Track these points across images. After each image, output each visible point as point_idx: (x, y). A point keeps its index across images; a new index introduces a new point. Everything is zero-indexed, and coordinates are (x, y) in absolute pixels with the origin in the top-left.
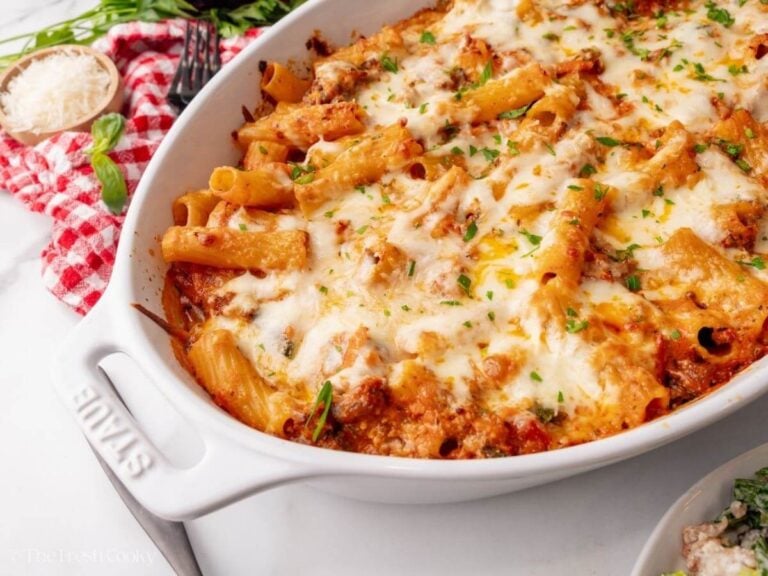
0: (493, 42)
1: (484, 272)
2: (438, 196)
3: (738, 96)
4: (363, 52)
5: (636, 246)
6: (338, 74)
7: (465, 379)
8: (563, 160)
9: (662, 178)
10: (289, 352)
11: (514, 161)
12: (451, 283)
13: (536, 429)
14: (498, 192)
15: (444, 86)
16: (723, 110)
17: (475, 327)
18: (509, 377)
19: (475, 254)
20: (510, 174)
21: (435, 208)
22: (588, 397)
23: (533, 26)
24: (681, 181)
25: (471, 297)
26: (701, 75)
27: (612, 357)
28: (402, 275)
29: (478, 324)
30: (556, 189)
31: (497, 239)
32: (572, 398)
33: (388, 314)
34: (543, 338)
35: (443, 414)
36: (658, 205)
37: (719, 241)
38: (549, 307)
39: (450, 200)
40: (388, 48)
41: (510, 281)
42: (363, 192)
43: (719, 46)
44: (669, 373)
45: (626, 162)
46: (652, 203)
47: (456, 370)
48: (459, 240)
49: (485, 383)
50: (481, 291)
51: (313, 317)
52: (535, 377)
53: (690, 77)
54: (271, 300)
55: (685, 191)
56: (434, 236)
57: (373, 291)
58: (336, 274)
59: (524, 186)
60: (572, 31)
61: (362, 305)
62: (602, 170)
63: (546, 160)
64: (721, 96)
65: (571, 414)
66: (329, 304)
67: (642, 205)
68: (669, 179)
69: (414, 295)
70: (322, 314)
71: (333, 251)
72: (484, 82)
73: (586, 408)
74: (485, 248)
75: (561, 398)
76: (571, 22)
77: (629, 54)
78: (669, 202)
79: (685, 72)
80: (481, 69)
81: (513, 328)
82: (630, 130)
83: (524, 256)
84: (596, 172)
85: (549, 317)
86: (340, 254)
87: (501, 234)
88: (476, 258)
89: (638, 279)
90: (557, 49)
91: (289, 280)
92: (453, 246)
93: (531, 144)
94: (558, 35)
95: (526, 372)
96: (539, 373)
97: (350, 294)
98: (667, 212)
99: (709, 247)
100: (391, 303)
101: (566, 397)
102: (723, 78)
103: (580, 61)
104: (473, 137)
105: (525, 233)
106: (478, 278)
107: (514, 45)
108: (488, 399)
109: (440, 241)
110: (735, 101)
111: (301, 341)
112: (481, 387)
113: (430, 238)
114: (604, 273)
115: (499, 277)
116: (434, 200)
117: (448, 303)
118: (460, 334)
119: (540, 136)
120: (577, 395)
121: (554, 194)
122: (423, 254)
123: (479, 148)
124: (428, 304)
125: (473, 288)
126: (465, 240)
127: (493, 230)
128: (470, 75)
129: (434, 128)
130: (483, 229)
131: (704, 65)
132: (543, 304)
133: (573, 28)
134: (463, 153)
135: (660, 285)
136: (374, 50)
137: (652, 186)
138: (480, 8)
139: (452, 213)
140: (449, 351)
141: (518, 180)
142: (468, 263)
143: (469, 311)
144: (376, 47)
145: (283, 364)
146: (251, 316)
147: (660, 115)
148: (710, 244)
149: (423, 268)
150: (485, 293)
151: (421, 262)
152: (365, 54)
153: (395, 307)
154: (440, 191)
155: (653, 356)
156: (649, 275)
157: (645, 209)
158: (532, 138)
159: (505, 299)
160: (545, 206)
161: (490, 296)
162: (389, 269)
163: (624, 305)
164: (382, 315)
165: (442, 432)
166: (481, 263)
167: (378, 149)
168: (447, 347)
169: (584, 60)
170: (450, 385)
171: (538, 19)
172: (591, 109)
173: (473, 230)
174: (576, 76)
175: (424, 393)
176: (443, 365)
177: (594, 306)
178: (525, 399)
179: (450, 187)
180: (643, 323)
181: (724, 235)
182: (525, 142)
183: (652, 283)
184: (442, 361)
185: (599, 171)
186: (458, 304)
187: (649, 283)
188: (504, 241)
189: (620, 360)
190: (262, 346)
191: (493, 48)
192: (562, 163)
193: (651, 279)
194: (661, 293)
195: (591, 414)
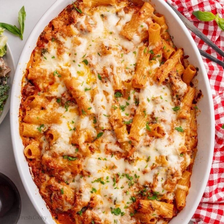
0: (159, 140)
1: (87, 70)
2: (115, 77)
3: (85, 180)
4: (185, 103)
5: (67, 111)
6: (177, 86)
7: (64, 43)
8: (101, 115)
9: (77, 133)
10: (102, 16)
11: (110, 104)
12: (88, 60)
13: (42, 46)
14: (106, 93)
15: (153, 113)
16: (85, 173)
17: (74, 56)
18: (57, 52)
19: (93, 72)
20: (108, 100)
21: (112, 74)
22: (42, 65)
23: (156, 157)
24: (73, 136)
25: (82, 62)
26: (100, 181)
27: (44, 74)
28: (99, 51)
29: (75, 57)
30: (95, 106)
31: (93, 81)
32: (44, 61)
33: (93, 41)
34: (60, 67)
35: (59, 31)
36: (72, 127)
37: (51, 127)
38: (64, 72)
39: (112, 80)
40: (181, 111)
41: (79, 73)
42: (134, 65)
43: (105, 196)
44: (34, 86)
45: (90, 133)
46: (74, 126)
47: (67, 43)
48: (99, 72)
49: (60, 46)
50: (82, 65)
51: (106, 26)
52: (53, 57)
53: (103, 178)
54: (119, 21)
55: (70, 136)
56: (104, 67)
57: (101, 43)
58: (114, 39)
59: (102, 100)
60: (145, 167)
61: (99, 37)
62: (93, 125)
63: (105, 112)
64: (89, 176)
65: (41, 58)
66: (106, 32)
67: (75, 123)
68: (76, 134)
69: (93, 50)
70: (105, 29)
71: (121, 44)
72: (147, 126)
73: (40, 63)
74: (93, 77)
75: (45, 58)
76: (148, 169)
77: (124, 172)
78: (71, 130)
79: (105, 178)
80: (151, 127)
81: (69, 64)
82: (99, 145)
83: (83, 82)
84: (94, 123)
85: (62, 70)
86: (120, 45)
87: (94, 83)
88: (91, 71)
89: (59, 103)
90: (143, 157)
91: (120, 28)
92: (99, 69)
93: (112, 112)
94: (148, 162)
95: (56, 56)
96: (54, 59)
97: (105, 38)
98: (69, 127)
99: (52, 123)
100: (95, 44)
101: (45, 59)
102: (94, 183)
103: (131, 155)
104: (131, 107)
105: (90, 89)
106: (86, 68)
107: (153, 144)
108: (57, 44)
109: (102, 67)
110: (85, 178)
111: (103, 20)
112: (60, 45)
113: (105, 66)
114: (65, 95)
115: (82, 72)
116: (115, 75)
117: (85, 55)
118: (75, 51)
119: (112, 116)
120: (44, 63)
121: (94, 105)
122: (101, 60)
123: (127, 106)
124: (88, 51)
125: (85, 65)
126: (99, 74)
127: (96, 83)
128: (152, 124)
129: (140, 98)
130: (98, 81)
131: (102, 185)
132: (66, 71)
133: (146, 167)
134: (128, 100)
135: (54, 106)
136: (183, 107)
137: (77, 128)
138: (176, 150)
139: (109, 78)
140: (73, 45)
141: (105, 101)
142: (91, 69)
143: (79, 58)
144: (184, 108)
145: (101, 13)
146: (117, 13)
147: (98, 157)
148: (52, 124)
149: (98, 57)
150: (81, 65)
151: (100, 58)
152: (184, 104)
153: (94, 44)
154: (116, 79)
155: (39, 85)
156: (58, 106)
157: (74, 123)
158: (113, 114)
159: (76, 68)
160: (92, 100)
161: (79, 66)
162: (102, 48)
163: (54, 91)
164: (94, 40)
165: (55, 27)
166: (89, 72)
167: (141, 75)
168: (74, 46)
169: (131, 156)
170: (64, 38)
171: (157, 161)
172: (115, 144)
173: (100, 78)
174: (128, 150)
175: (65, 30)
176: (71, 41)
177: (59, 84)
178: (50, 50)
179: (115, 82)
180: (47, 90)
181: (51, 129)
182: (113, 111)
183: (56, 105)
184: (72, 42)
185: (93, 124)
186: (83, 57)
187: (56, 104)
188: (91, 83)
189: (42, 75)
190: (109, 11)
191: (157, 139)
192: (100, 114)
193: (57, 106)
194: (52, 104)
195: (39, 63)
